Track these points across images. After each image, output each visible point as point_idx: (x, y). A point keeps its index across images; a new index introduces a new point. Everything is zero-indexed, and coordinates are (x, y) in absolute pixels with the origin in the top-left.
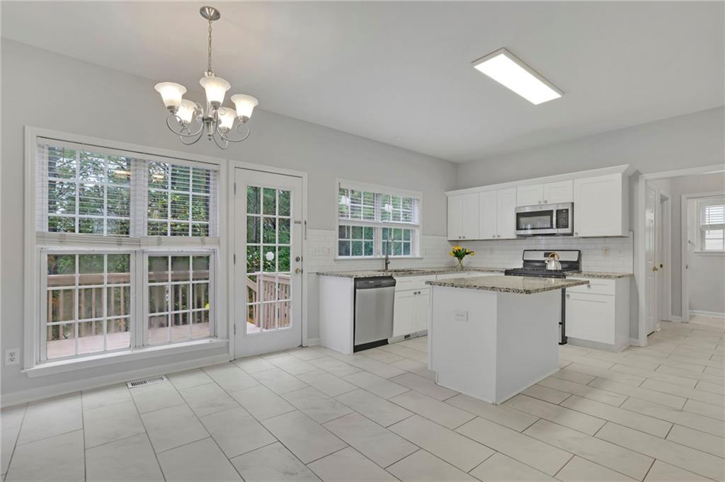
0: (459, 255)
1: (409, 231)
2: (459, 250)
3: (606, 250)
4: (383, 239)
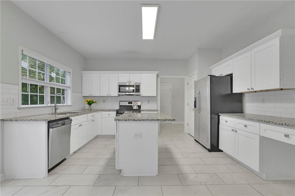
0: (90, 103)
1: (64, 90)
2: (90, 101)
3: (149, 101)
4: (51, 94)
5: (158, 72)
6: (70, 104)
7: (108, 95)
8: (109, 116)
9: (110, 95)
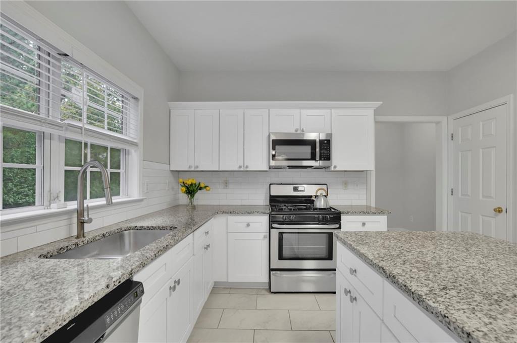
0: (191, 190)
1: (119, 150)
2: (192, 185)
3: (346, 184)
4: (66, 165)
5: (381, 103)
6: (135, 194)
7: (240, 167)
8: (248, 229)
9: (247, 167)
